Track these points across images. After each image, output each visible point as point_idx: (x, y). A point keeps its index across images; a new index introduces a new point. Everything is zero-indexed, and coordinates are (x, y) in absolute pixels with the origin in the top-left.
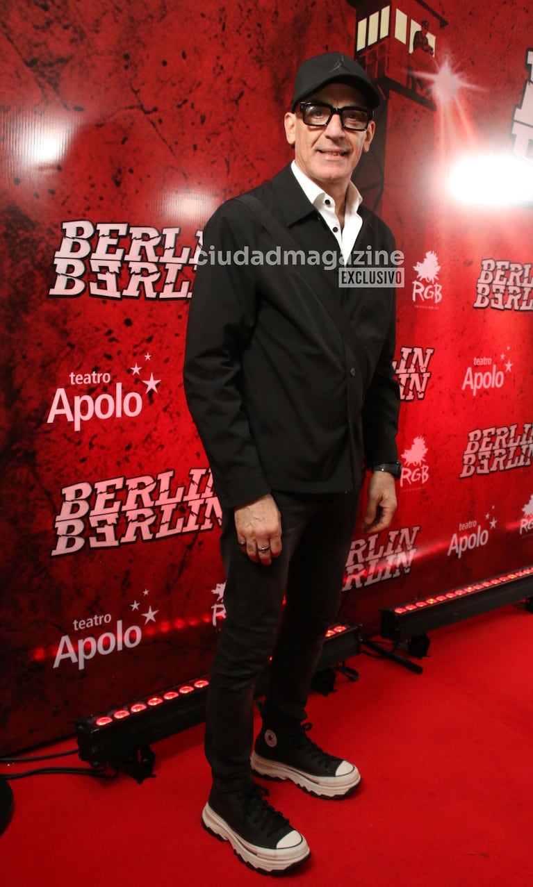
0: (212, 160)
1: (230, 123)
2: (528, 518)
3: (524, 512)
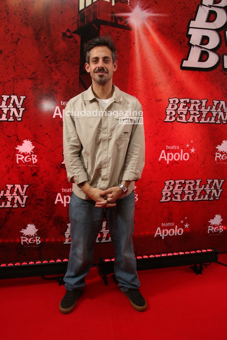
0: (7, 67)
1: (14, 52)
2: (214, 226)
3: (210, 223)
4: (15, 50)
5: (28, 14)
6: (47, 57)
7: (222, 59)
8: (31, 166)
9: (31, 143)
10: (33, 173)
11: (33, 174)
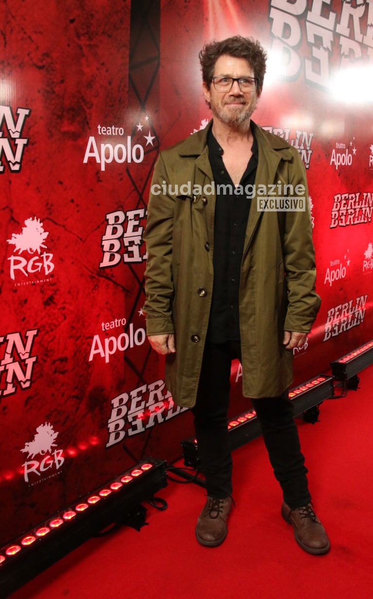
8: (41, 281)
9: (42, 224)
10: (47, 297)
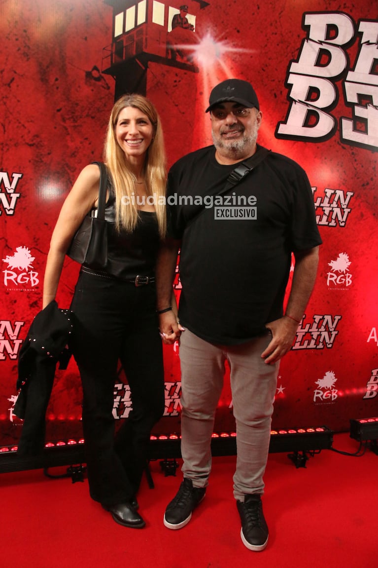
1: (5, 100)
2: (324, 390)
3: (318, 385)
4: (7, 98)
5: (29, 39)
6: (59, 111)
7: (339, 125)
8: (28, 290)
11: (31, 303)
